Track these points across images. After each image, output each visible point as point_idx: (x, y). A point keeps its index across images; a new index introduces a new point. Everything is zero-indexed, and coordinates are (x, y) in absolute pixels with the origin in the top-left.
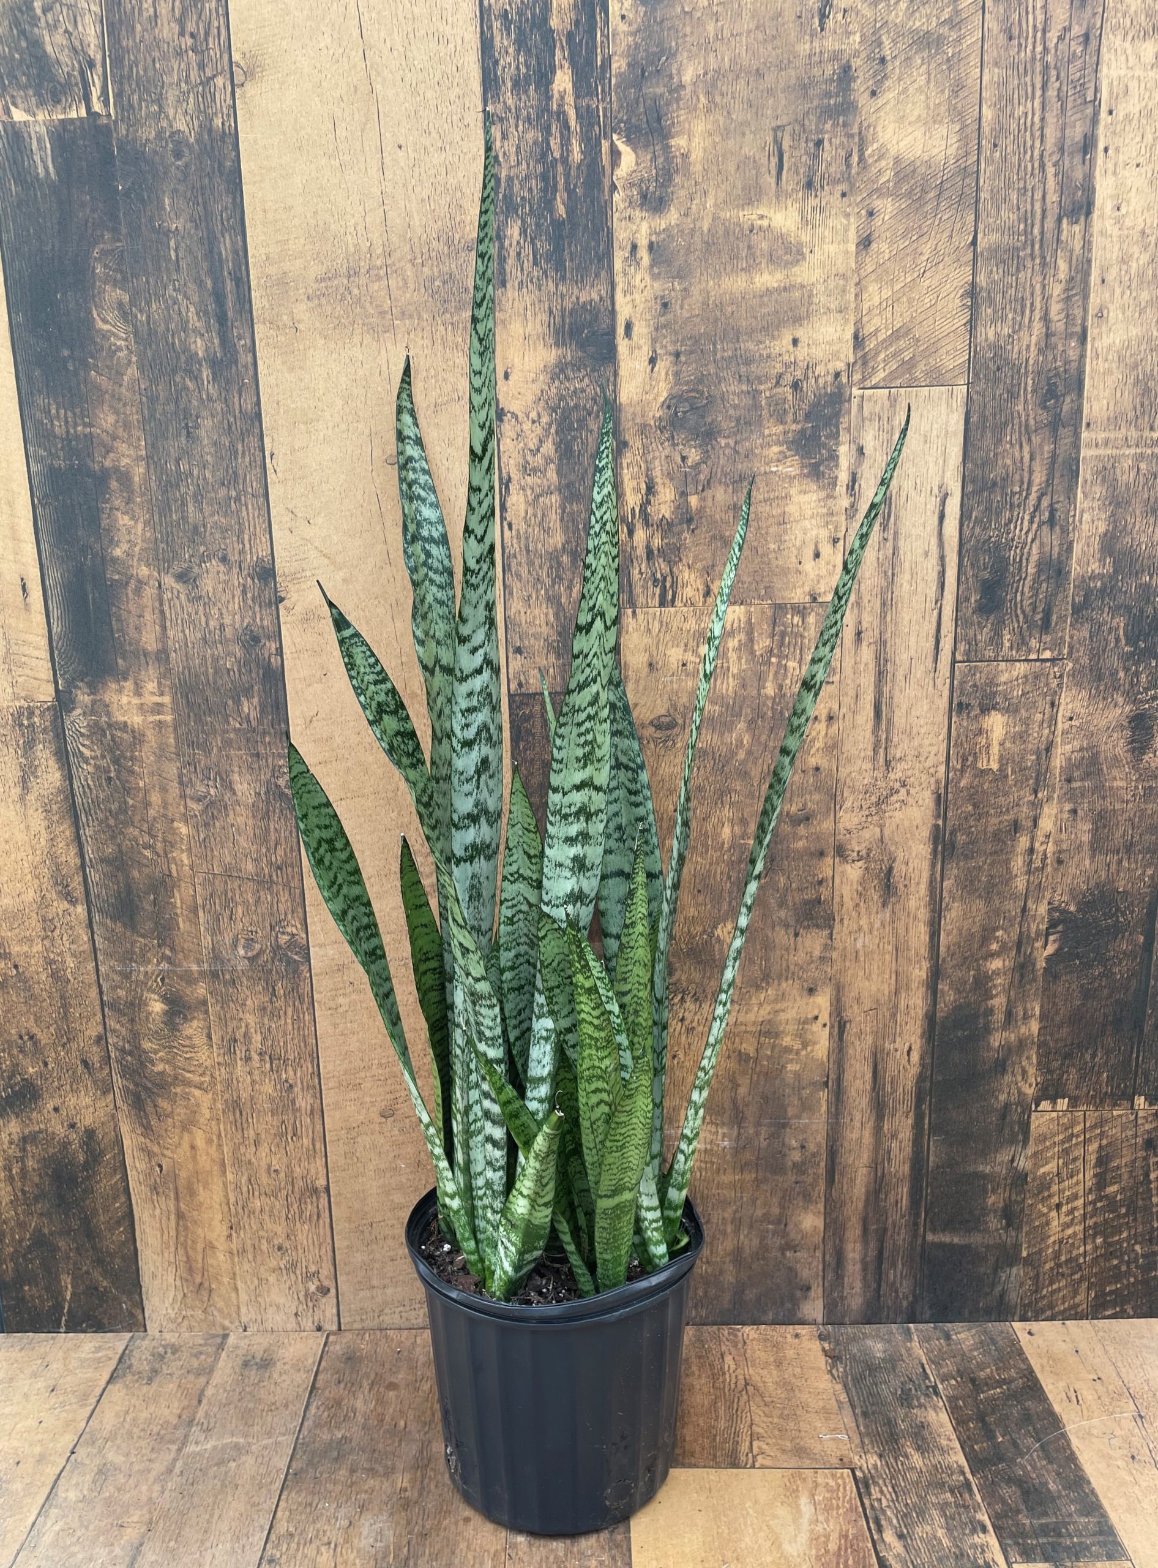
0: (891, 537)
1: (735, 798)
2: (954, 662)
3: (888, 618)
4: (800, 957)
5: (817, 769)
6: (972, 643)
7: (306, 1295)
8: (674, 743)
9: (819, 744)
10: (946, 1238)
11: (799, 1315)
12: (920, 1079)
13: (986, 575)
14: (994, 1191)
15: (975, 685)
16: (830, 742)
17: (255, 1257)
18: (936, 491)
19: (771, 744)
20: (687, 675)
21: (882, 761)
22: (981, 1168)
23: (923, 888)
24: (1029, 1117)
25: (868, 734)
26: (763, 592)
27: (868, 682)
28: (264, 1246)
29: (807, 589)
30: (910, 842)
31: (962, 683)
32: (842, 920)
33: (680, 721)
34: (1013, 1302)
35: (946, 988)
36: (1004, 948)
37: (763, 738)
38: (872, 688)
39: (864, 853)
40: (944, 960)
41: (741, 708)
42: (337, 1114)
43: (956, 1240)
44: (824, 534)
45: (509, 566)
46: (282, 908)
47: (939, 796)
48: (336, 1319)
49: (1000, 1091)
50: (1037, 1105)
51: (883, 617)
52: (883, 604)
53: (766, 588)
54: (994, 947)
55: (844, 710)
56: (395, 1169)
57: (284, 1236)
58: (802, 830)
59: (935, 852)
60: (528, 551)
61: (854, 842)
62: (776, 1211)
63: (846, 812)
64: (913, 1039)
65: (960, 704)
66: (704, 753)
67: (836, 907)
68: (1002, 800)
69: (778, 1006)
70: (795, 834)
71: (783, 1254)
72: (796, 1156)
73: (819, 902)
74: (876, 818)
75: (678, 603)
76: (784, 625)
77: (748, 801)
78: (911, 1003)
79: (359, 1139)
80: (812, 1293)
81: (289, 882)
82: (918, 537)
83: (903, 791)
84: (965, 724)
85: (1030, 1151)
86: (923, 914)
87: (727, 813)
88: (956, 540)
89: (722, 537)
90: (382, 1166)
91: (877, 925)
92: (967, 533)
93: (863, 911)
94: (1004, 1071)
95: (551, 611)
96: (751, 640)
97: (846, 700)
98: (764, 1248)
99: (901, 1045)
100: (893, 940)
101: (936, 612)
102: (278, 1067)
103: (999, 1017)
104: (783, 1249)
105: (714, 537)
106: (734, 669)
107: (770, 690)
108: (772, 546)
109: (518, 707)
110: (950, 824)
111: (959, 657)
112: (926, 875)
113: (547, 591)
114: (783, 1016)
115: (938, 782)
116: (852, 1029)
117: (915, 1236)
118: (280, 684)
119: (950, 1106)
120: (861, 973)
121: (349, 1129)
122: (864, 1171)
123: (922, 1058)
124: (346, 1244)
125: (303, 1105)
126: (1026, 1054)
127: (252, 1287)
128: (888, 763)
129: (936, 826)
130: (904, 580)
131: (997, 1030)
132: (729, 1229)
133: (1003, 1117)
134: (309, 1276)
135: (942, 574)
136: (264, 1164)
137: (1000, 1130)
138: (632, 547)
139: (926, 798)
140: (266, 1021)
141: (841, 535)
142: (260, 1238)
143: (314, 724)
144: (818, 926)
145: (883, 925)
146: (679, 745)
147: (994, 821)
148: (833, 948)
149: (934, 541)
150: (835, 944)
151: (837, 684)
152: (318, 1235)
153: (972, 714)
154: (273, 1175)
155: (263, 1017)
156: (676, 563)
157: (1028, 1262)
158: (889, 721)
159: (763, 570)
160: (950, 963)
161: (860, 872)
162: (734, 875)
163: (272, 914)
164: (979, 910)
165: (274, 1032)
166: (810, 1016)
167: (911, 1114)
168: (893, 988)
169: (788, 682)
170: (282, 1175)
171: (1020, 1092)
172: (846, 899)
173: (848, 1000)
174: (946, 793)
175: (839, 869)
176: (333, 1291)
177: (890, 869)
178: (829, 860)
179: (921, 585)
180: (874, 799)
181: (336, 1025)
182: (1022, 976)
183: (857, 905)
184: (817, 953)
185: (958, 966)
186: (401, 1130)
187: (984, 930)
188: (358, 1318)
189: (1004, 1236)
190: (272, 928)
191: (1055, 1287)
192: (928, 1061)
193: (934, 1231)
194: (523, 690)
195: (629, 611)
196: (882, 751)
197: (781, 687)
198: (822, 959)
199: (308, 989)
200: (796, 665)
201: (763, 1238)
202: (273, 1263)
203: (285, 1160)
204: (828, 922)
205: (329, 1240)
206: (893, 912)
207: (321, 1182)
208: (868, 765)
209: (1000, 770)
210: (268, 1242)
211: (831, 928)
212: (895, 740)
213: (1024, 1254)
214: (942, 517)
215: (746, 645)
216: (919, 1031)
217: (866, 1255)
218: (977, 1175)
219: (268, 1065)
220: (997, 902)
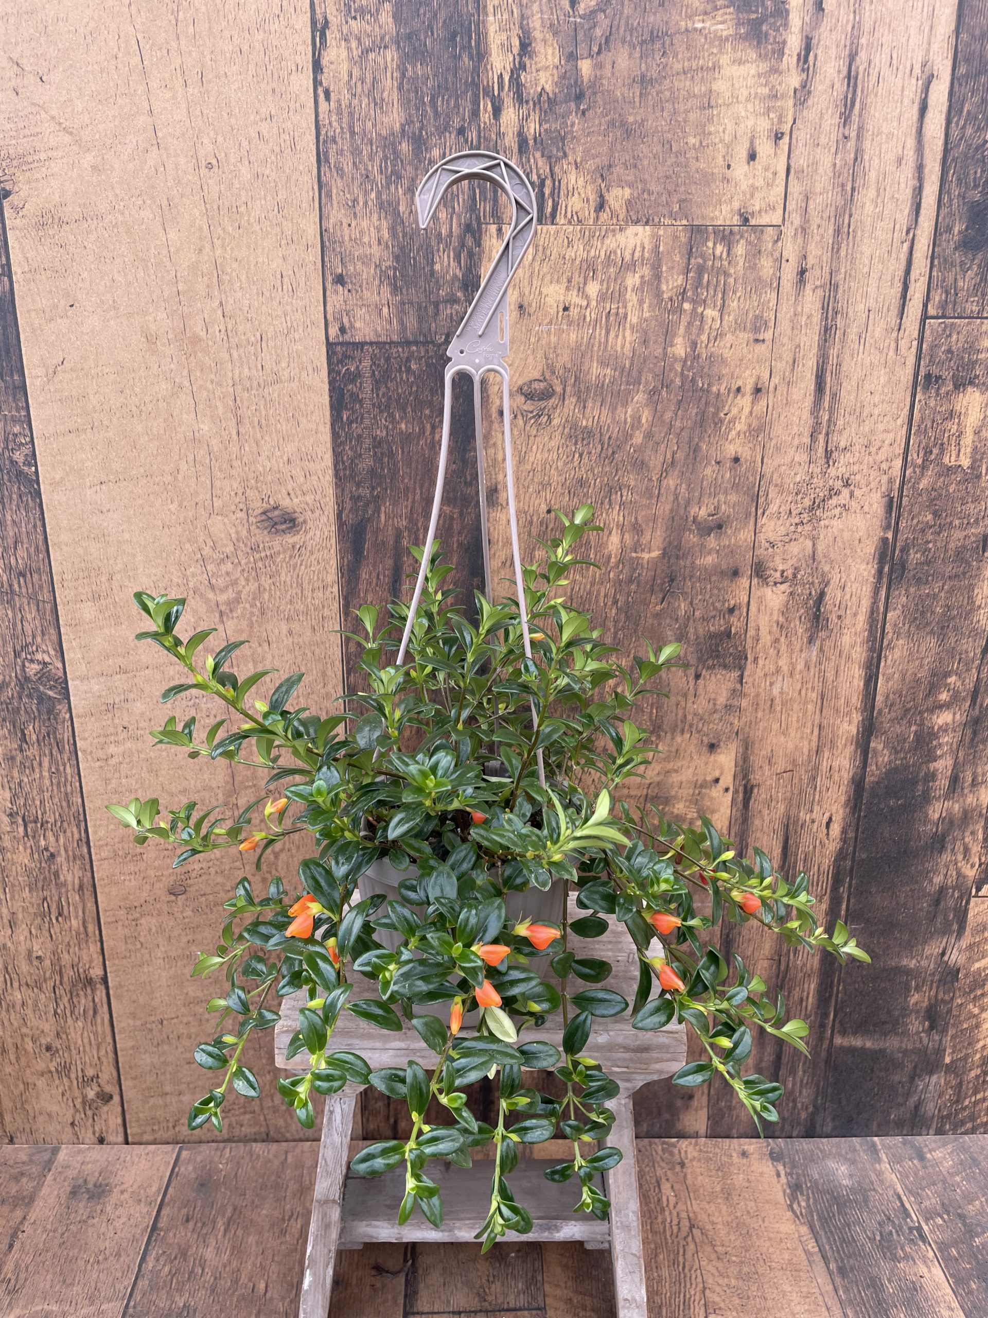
0: (853, 135)
1: (627, 496)
2: (925, 317)
3: (843, 253)
4: (701, 705)
5: (736, 460)
6: (950, 291)
7: (84, 1103)
8: (550, 419)
9: (740, 426)
10: (857, 1042)
11: (679, 1127)
12: (840, 856)
13: (976, 195)
14: (918, 989)
15: (949, 351)
16: (755, 424)
17: (18, 1059)
18: (917, 70)
19: (678, 424)
20: (570, 324)
21: (821, 451)
22: (905, 962)
23: (862, 620)
24: (968, 903)
25: (806, 414)
26: (676, 208)
27: (810, 340)
28: (29, 1045)
29: (736, 205)
30: (850, 561)
31: (933, 347)
32: (756, 659)
33: (559, 389)
34: (930, 1114)
35: (880, 747)
36: (956, 697)
37: (668, 415)
38: (815, 350)
39: (789, 574)
40: (880, 712)
41: (640, 372)
42: (114, 890)
43: (869, 1044)
44: (764, 125)
45: (326, 153)
46: (28, 629)
47: (891, 499)
48: (121, 1130)
49: (936, 872)
50: (979, 889)
51: (836, 249)
52: (838, 232)
53: (681, 201)
54: (944, 696)
55: (775, 380)
56: (189, 957)
57: (53, 1034)
58: (712, 542)
59: (880, 572)
60: (353, 133)
61: (778, 559)
63: (770, 519)
64: (834, 809)
65: (928, 377)
66: (588, 433)
67: (749, 641)
68: (970, 508)
69: (670, 766)
70: (703, 546)
73: (729, 635)
74: (808, 527)
75: (560, 219)
76: (702, 256)
77: (645, 501)
78: (835, 765)
79: (143, 921)
80: (695, 1103)
81: (36, 594)
82: (890, 136)
83: (845, 492)
84: (932, 403)
85: (964, 943)
86: (859, 654)
87: (616, 516)
88: (940, 142)
89: (623, 124)
90: (174, 954)
91: (800, 666)
92: (955, 133)
93: (783, 648)
94: (942, 848)
95: (385, 224)
96: (657, 277)
97: (781, 366)
99: (819, 815)
100: (818, 686)
101: (906, 246)
102: (35, 832)
103: (942, 783)
105: (612, 124)
106: (633, 318)
107: (680, 348)
108: (692, 141)
109: (341, 362)
110: (901, 537)
111: (932, 311)
112: (866, 604)
113: (379, 194)
114: (675, 778)
115: (891, 481)
116: (760, 796)
117: (821, 1039)
118: (9, 317)
119: (874, 890)
120: (776, 726)
121: (129, 909)
122: (766, 963)
123: (844, 831)
124: (131, 1043)
125: (70, 878)
126: (971, 828)
127: (17, 1092)
128: (828, 454)
129: (884, 541)
130: (866, 197)
131: (938, 799)
133: (937, 902)
134: (86, 1081)
135: (918, 191)
136: (22, 949)
137: (932, 918)
138: (498, 134)
139: (875, 503)
140: (16, 774)
141: (786, 128)
142: (23, 1036)
143: (60, 376)
144: (725, 667)
145: (807, 666)
146: (556, 422)
147: (961, 535)
148: (742, 694)
149: (911, 143)
150: (746, 689)
151: (769, 342)
152: (96, 1034)
153: (943, 390)
154: (35, 963)
155: (11, 768)
156: (558, 160)
157: (951, 1069)
158: (834, 396)
159: (678, 176)
160: (887, 716)
161: (783, 598)
162: (621, 599)
163: (14, 636)
164: (928, 650)
165: (27, 788)
166: (709, 778)
167: (826, 898)
168: (814, 745)
169: (704, 337)
170: (47, 963)
171: (959, 874)
172: (764, 632)
173: (758, 758)
174: (901, 497)
175: (756, 593)
176: (116, 1098)
177: (822, 595)
178: (744, 582)
179: (890, 206)
180: (807, 502)
181: (107, 781)
182: (975, 733)
183: (777, 641)
184: (722, 700)
185: (898, 720)
186: (195, 911)
187: (934, 675)
188: (148, 1129)
189: (925, 1040)
190: (17, 654)
191: (978, 1097)
192: (851, 834)
193: (843, 1033)
194: (347, 337)
195: (493, 228)
196: (821, 438)
197: (694, 345)
198: (728, 708)
199: (67, 734)
200: (716, 314)
202: (41, 1066)
203: (49, 945)
204: (739, 662)
205: (109, 1039)
206: (821, 650)
207: (97, 972)
208: (802, 457)
209: (972, 467)
210: (34, 1041)
211: (742, 669)
212: (840, 423)
213: (948, 1060)
214: (923, 110)
215: (650, 283)
216: (843, 799)
217: (761, 1060)
218: (899, 970)
219: (21, 829)
220: (953, 640)
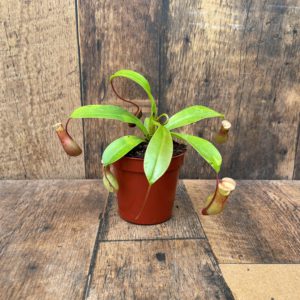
62: (268, 88)
71: (270, 125)
72: (289, 40)
98: (257, 119)
104: (270, 121)
132: (233, 102)
201: (257, 111)
